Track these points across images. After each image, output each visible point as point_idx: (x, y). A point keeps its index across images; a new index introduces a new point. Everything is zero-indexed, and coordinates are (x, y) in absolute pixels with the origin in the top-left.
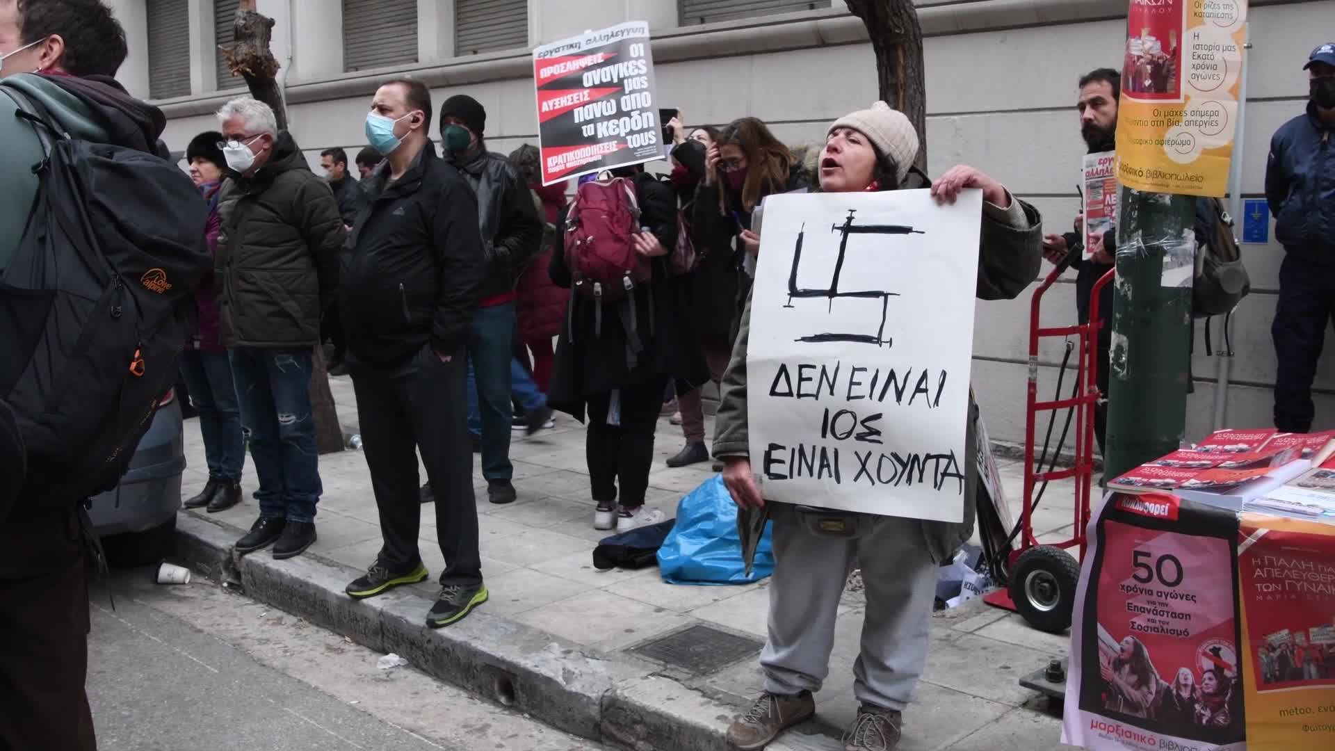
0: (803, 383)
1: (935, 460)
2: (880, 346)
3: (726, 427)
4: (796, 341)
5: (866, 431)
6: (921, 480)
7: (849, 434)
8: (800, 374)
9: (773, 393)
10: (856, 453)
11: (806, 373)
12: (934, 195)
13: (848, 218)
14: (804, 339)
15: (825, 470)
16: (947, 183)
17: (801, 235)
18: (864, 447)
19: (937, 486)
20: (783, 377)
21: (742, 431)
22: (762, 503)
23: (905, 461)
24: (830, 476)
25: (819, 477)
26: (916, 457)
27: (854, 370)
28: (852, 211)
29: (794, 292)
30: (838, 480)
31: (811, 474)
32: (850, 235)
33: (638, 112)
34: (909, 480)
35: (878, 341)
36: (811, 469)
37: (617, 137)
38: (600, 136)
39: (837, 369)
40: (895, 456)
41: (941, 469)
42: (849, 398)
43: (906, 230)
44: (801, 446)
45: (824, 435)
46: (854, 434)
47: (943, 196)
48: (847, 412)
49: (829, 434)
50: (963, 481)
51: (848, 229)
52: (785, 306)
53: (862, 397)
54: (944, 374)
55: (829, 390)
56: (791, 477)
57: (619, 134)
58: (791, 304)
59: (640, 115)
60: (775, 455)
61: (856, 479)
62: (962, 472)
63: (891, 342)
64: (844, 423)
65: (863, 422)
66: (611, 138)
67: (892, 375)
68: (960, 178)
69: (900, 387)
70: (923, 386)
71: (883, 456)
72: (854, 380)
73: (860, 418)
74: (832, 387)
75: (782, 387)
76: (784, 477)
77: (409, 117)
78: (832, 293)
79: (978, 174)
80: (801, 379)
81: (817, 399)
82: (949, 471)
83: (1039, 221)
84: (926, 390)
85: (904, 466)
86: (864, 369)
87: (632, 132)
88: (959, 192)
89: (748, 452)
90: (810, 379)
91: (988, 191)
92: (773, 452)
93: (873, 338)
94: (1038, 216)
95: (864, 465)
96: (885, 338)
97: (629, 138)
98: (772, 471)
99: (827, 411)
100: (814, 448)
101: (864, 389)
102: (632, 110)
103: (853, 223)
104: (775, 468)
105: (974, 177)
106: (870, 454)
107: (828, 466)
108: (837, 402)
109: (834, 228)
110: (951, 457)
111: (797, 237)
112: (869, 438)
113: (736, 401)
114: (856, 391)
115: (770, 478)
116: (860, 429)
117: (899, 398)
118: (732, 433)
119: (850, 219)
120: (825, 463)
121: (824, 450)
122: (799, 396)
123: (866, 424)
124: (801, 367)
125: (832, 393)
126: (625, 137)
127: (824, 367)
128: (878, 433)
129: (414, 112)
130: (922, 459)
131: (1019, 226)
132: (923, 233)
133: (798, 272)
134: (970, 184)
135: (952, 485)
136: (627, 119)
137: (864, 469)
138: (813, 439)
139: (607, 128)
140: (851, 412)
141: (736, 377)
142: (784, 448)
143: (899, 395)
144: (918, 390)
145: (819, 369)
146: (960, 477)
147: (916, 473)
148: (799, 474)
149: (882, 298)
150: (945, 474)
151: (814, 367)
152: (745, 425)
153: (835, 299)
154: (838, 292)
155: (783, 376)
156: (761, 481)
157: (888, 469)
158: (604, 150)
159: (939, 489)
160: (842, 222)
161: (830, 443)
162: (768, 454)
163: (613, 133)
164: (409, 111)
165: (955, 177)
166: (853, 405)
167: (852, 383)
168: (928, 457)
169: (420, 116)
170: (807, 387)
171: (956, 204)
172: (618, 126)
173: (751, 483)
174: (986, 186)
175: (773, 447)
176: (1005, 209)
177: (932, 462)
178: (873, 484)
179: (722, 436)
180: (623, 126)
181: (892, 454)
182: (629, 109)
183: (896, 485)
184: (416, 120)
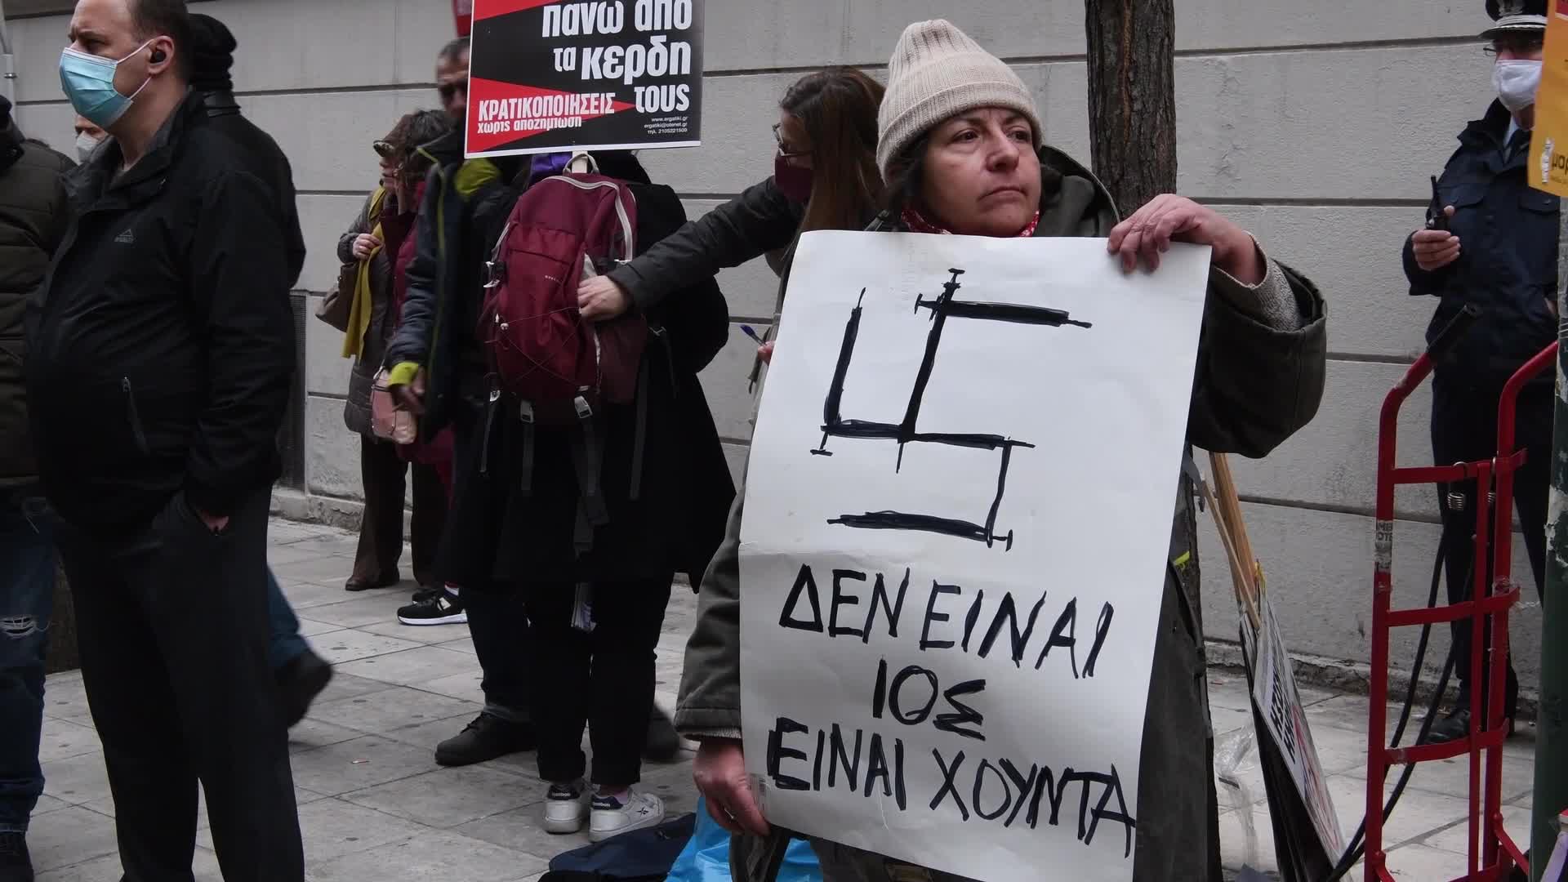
0: (841, 607)
1: (1081, 783)
2: (990, 545)
3: (700, 679)
4: (830, 522)
5: (955, 711)
6: (1054, 820)
7: (923, 714)
8: (837, 588)
9: (786, 621)
10: (935, 753)
11: (848, 586)
12: (1114, 251)
13: (946, 285)
14: (846, 520)
15: (879, 780)
16: (1142, 229)
17: (857, 314)
18: (951, 744)
19: (1085, 835)
20: (804, 592)
21: (730, 689)
22: (766, 831)
23: (1026, 777)
24: (888, 793)
25: (868, 792)
26: (1046, 773)
27: (937, 589)
28: (956, 272)
29: (834, 425)
30: (902, 804)
31: (853, 786)
32: (950, 321)
33: (664, 38)
34: (1032, 818)
35: (983, 534)
36: (852, 775)
37: (616, 85)
38: (585, 76)
39: (905, 584)
40: (1007, 765)
41: (1093, 803)
42: (925, 644)
43: (1055, 318)
44: (836, 727)
45: (877, 713)
46: (932, 717)
47: (1133, 257)
48: (920, 671)
49: (886, 711)
50: (1133, 830)
51: (945, 307)
52: (814, 452)
53: (950, 644)
54: (1108, 611)
55: (888, 627)
56: (817, 787)
57: (622, 77)
58: (826, 448)
59: (667, 45)
60: (789, 740)
61: (934, 805)
62: (1132, 813)
63: (1009, 539)
64: (915, 691)
65: (949, 694)
66: (603, 85)
67: (1008, 606)
68: (1166, 222)
69: (1022, 628)
70: (1065, 633)
71: (984, 764)
72: (935, 610)
73: (943, 687)
74: (893, 619)
75: (803, 611)
76: (803, 786)
77: (144, 50)
78: (905, 432)
79: (1201, 216)
80: (838, 599)
81: (865, 640)
82: (1107, 808)
83: (1319, 315)
84: (1070, 642)
85: (1024, 788)
86: (955, 590)
87: (645, 80)
88: (1164, 250)
89: (740, 729)
90: (853, 600)
91: (1222, 248)
92: (785, 735)
93: (979, 529)
94: (1320, 302)
95: (949, 777)
96: (997, 531)
97: (639, 90)
98: (783, 771)
99: (883, 665)
100: (859, 733)
101: (953, 629)
102: (654, 33)
103: (957, 297)
104: (788, 766)
105: (1197, 221)
106: (960, 757)
107: (884, 773)
108: (902, 650)
109: (920, 302)
110: (1112, 781)
111: (849, 317)
112: (960, 725)
113: (719, 627)
114: (937, 631)
115: (778, 785)
116: (943, 707)
117: (1018, 654)
118: (710, 690)
119: (951, 287)
120: (879, 766)
121: (876, 741)
122: (834, 631)
123: (954, 698)
124: (839, 574)
125: (893, 632)
126: (631, 87)
127: (880, 577)
128: (977, 718)
129: (152, 41)
130: (1057, 777)
131: (1279, 322)
132: (1087, 325)
133: (845, 386)
134: (1186, 234)
135: (1112, 834)
136: (640, 48)
137: (949, 786)
138: (858, 718)
139: (602, 61)
140: (928, 673)
141: (724, 580)
142: (804, 729)
143: (1019, 645)
144: (1056, 639)
145: (871, 580)
146: (1129, 822)
147: (1045, 805)
148: (831, 783)
149: (999, 450)
150: (1099, 813)
151: (861, 577)
152: (735, 678)
153: (910, 445)
154: (918, 430)
155: (805, 589)
156: (762, 787)
157: (994, 793)
158: (588, 107)
159: (1087, 842)
160: (934, 292)
161: (889, 727)
162: (775, 738)
163: (609, 75)
164: (141, 41)
165: (1158, 218)
166: (931, 658)
167: (931, 615)
168: (1069, 775)
169: (166, 48)
170: (848, 616)
171: (1156, 273)
172: (622, 61)
173: (744, 792)
174: (1219, 238)
175: (785, 725)
176: (1252, 286)
177: (1074, 788)
178: (966, 817)
179: (691, 695)
180: (633, 63)
181: (1002, 762)
182: (648, 27)
183: (1007, 824)
184: (157, 57)
